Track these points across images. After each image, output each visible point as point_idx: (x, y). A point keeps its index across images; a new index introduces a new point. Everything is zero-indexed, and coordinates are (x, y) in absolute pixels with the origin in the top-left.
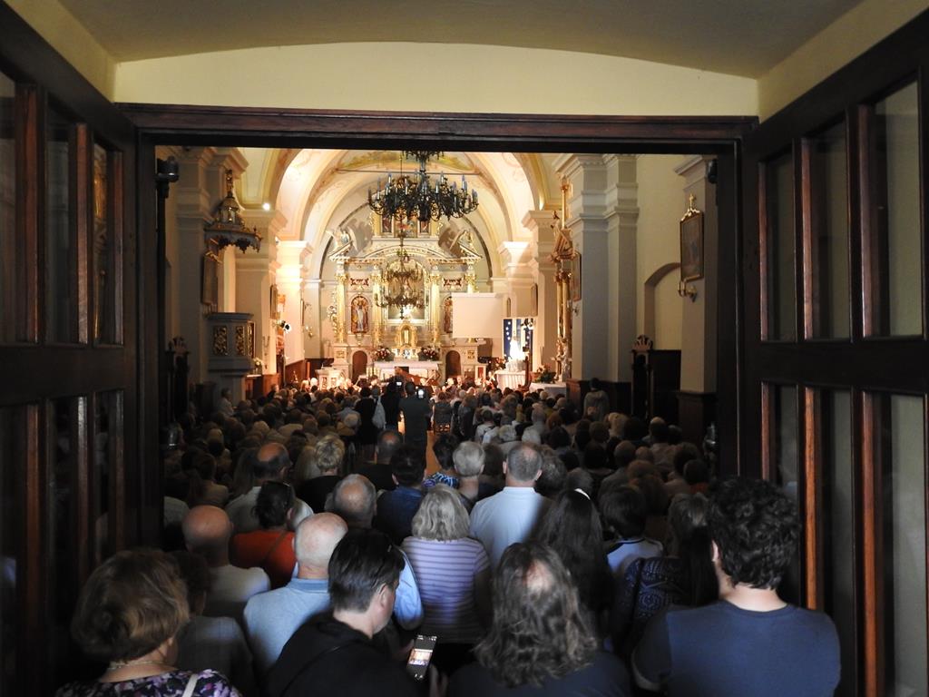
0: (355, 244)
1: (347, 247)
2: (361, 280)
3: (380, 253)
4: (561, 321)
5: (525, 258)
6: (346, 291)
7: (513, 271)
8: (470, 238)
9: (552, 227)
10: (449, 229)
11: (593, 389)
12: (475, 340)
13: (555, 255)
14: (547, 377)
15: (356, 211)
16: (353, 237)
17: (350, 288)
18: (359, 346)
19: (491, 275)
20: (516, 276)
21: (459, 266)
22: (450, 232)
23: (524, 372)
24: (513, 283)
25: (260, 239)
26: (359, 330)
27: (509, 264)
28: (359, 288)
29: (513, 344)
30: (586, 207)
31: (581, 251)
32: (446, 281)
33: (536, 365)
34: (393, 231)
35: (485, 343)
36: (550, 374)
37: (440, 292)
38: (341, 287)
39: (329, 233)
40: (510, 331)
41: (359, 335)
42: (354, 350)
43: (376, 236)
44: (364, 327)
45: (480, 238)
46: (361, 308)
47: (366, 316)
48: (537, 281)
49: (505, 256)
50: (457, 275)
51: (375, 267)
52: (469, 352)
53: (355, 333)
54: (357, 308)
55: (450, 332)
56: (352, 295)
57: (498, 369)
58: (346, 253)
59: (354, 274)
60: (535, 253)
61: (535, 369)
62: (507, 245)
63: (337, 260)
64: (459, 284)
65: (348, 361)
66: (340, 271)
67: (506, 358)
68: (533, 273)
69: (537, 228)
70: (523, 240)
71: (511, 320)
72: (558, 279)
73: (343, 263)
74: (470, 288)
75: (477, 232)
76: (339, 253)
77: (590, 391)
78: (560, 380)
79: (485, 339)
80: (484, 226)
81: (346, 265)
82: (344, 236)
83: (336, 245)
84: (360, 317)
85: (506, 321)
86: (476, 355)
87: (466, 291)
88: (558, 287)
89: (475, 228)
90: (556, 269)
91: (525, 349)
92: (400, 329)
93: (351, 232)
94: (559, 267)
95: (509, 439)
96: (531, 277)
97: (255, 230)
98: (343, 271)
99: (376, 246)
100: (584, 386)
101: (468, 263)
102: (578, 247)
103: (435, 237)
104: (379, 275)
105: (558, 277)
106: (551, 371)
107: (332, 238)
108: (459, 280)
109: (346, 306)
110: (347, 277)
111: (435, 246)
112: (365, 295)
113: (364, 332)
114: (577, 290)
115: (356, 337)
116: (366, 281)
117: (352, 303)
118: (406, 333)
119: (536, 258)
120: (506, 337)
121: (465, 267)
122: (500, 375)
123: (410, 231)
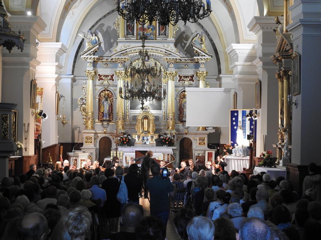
0: (102, 45)
1: (96, 48)
2: (107, 76)
3: (124, 53)
4: (282, 113)
5: (251, 58)
6: (94, 85)
7: (239, 68)
9: (275, 31)
10: (184, 32)
11: (310, 173)
12: (205, 129)
13: (278, 55)
14: (269, 161)
15: (105, 16)
16: (101, 39)
17: (98, 82)
18: (105, 133)
19: (220, 72)
20: (242, 73)
21: (192, 65)
22: (184, 35)
23: (248, 157)
24: (240, 80)
25: (24, 41)
26: (105, 118)
27: (237, 63)
28: (106, 82)
29: (239, 132)
30: (304, 13)
31: (301, 52)
32: (180, 77)
33: (260, 151)
35: (214, 131)
36: (271, 159)
37: (176, 87)
38: (90, 82)
39: (81, 36)
40: (237, 121)
41: (105, 123)
42: (101, 136)
43: (121, 38)
44: (109, 115)
45: (211, 40)
46: (107, 100)
47: (111, 107)
48: (260, 78)
49: (233, 56)
50: (190, 72)
51: (119, 65)
52: (200, 139)
53: (101, 121)
54: (103, 100)
55: (183, 122)
56: (99, 89)
57: (225, 154)
58: (95, 53)
59: (102, 71)
60: (259, 53)
61: (258, 155)
62: (235, 46)
63: (87, 58)
64: (192, 80)
65: (95, 146)
66: (90, 68)
67: (233, 145)
68: (257, 70)
69: (261, 32)
70: (248, 42)
71: (237, 112)
72: (280, 77)
73: (92, 61)
74: (201, 84)
75: (208, 35)
76: (88, 53)
77: (308, 174)
78: (281, 165)
79: (214, 128)
80: (215, 30)
81: (95, 64)
82: (94, 38)
83: (87, 45)
84: (106, 108)
85: (233, 113)
86: (206, 141)
87: (197, 86)
88: (280, 84)
89: (206, 32)
90: (278, 68)
91: (249, 137)
92: (140, 118)
93: (100, 35)
94: (281, 66)
95: (236, 215)
96: (256, 74)
97: (20, 33)
98: (92, 68)
99: (120, 47)
100: (303, 170)
101: (200, 62)
102: (298, 47)
103: (171, 39)
104: (123, 72)
105: (279, 74)
106: (273, 156)
108: (192, 77)
109: (94, 98)
110: (95, 73)
111: (171, 47)
112: (111, 88)
113: (109, 121)
114: (296, 86)
115: (103, 124)
116: (112, 76)
117: (100, 95)
118: (146, 122)
119: (260, 58)
120: (232, 126)
121: (197, 65)
122: (227, 159)
123: (151, 34)
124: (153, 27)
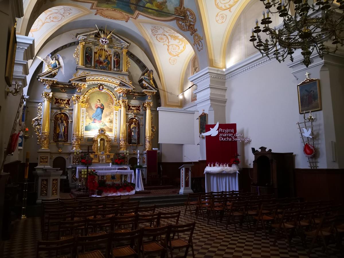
1: (55, 71)
2: (63, 100)
6: (51, 108)
17: (55, 105)
18: (60, 153)
21: (139, 97)
26: (60, 139)
28: (62, 106)
32: (129, 106)
37: (126, 114)
39: (40, 59)
41: (60, 143)
42: (54, 157)
43: (81, 66)
46: (63, 122)
47: (67, 129)
50: (138, 103)
51: (78, 90)
54: (59, 122)
56: (55, 111)
58: (53, 76)
63: (45, 80)
73: (50, 84)
74: (148, 112)
76: (48, 75)
83: (46, 68)
84: (61, 129)
92: (97, 139)
98: (50, 91)
101: (148, 94)
103: (125, 72)
107: (42, 63)
109: (50, 120)
112: (67, 112)
113: (65, 142)
115: (57, 145)
117: (55, 118)
121: (143, 98)
123: (106, 67)
124: (108, 61)
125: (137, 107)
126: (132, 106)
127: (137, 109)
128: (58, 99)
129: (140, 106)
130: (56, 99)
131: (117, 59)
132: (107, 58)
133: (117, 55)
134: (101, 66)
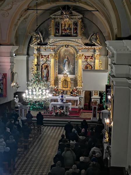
0: (42, 39)
1: (38, 41)
6: (39, 61)
8: (97, 37)
16: (41, 36)
17: (41, 59)
21: (92, 50)
26: (44, 79)
28: (45, 60)
32: (85, 57)
34: (60, 33)
37: (83, 62)
43: (52, 36)
44: (47, 77)
47: (48, 73)
54: (43, 69)
59: (43, 53)
63: (34, 47)
66: (36, 52)
73: (37, 48)
83: (33, 40)
84: (45, 73)
92: (62, 80)
99: (52, 40)
103: (80, 36)
104: (54, 54)
107: (32, 36)
110: (39, 54)
111: (80, 41)
112: (48, 63)
113: (47, 80)
116: (48, 56)
117: (42, 66)
121: (95, 51)
123: (69, 33)
124: (70, 28)
125: (91, 56)
126: (87, 57)
127: (91, 58)
128: (43, 56)
129: (93, 56)
130: (41, 55)
131: (75, 27)
132: (69, 27)
133: (75, 24)
134: (66, 32)
